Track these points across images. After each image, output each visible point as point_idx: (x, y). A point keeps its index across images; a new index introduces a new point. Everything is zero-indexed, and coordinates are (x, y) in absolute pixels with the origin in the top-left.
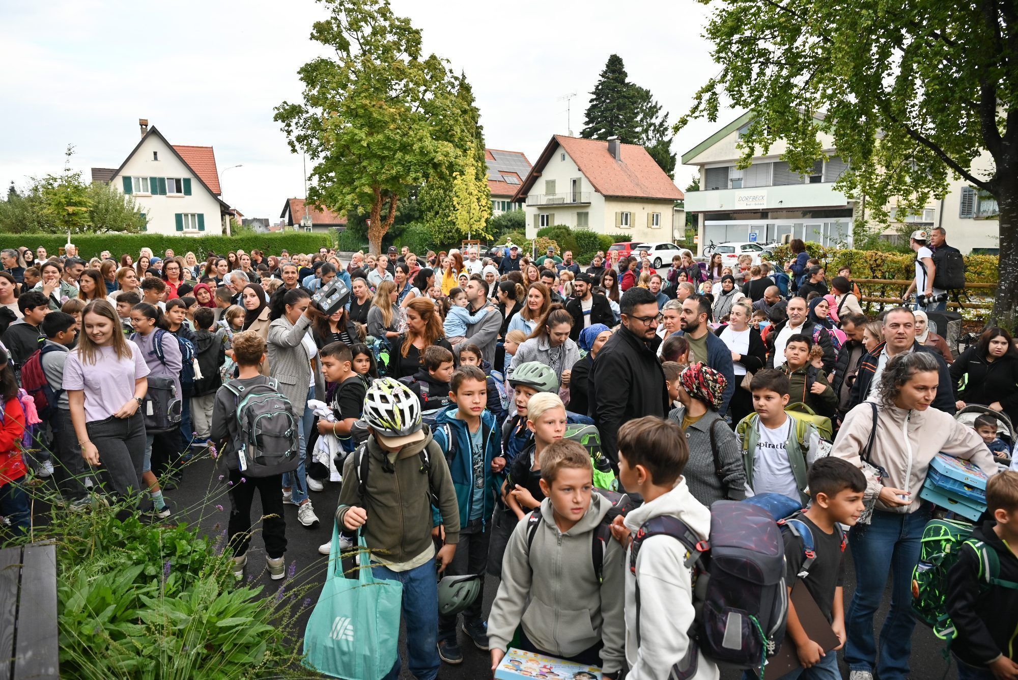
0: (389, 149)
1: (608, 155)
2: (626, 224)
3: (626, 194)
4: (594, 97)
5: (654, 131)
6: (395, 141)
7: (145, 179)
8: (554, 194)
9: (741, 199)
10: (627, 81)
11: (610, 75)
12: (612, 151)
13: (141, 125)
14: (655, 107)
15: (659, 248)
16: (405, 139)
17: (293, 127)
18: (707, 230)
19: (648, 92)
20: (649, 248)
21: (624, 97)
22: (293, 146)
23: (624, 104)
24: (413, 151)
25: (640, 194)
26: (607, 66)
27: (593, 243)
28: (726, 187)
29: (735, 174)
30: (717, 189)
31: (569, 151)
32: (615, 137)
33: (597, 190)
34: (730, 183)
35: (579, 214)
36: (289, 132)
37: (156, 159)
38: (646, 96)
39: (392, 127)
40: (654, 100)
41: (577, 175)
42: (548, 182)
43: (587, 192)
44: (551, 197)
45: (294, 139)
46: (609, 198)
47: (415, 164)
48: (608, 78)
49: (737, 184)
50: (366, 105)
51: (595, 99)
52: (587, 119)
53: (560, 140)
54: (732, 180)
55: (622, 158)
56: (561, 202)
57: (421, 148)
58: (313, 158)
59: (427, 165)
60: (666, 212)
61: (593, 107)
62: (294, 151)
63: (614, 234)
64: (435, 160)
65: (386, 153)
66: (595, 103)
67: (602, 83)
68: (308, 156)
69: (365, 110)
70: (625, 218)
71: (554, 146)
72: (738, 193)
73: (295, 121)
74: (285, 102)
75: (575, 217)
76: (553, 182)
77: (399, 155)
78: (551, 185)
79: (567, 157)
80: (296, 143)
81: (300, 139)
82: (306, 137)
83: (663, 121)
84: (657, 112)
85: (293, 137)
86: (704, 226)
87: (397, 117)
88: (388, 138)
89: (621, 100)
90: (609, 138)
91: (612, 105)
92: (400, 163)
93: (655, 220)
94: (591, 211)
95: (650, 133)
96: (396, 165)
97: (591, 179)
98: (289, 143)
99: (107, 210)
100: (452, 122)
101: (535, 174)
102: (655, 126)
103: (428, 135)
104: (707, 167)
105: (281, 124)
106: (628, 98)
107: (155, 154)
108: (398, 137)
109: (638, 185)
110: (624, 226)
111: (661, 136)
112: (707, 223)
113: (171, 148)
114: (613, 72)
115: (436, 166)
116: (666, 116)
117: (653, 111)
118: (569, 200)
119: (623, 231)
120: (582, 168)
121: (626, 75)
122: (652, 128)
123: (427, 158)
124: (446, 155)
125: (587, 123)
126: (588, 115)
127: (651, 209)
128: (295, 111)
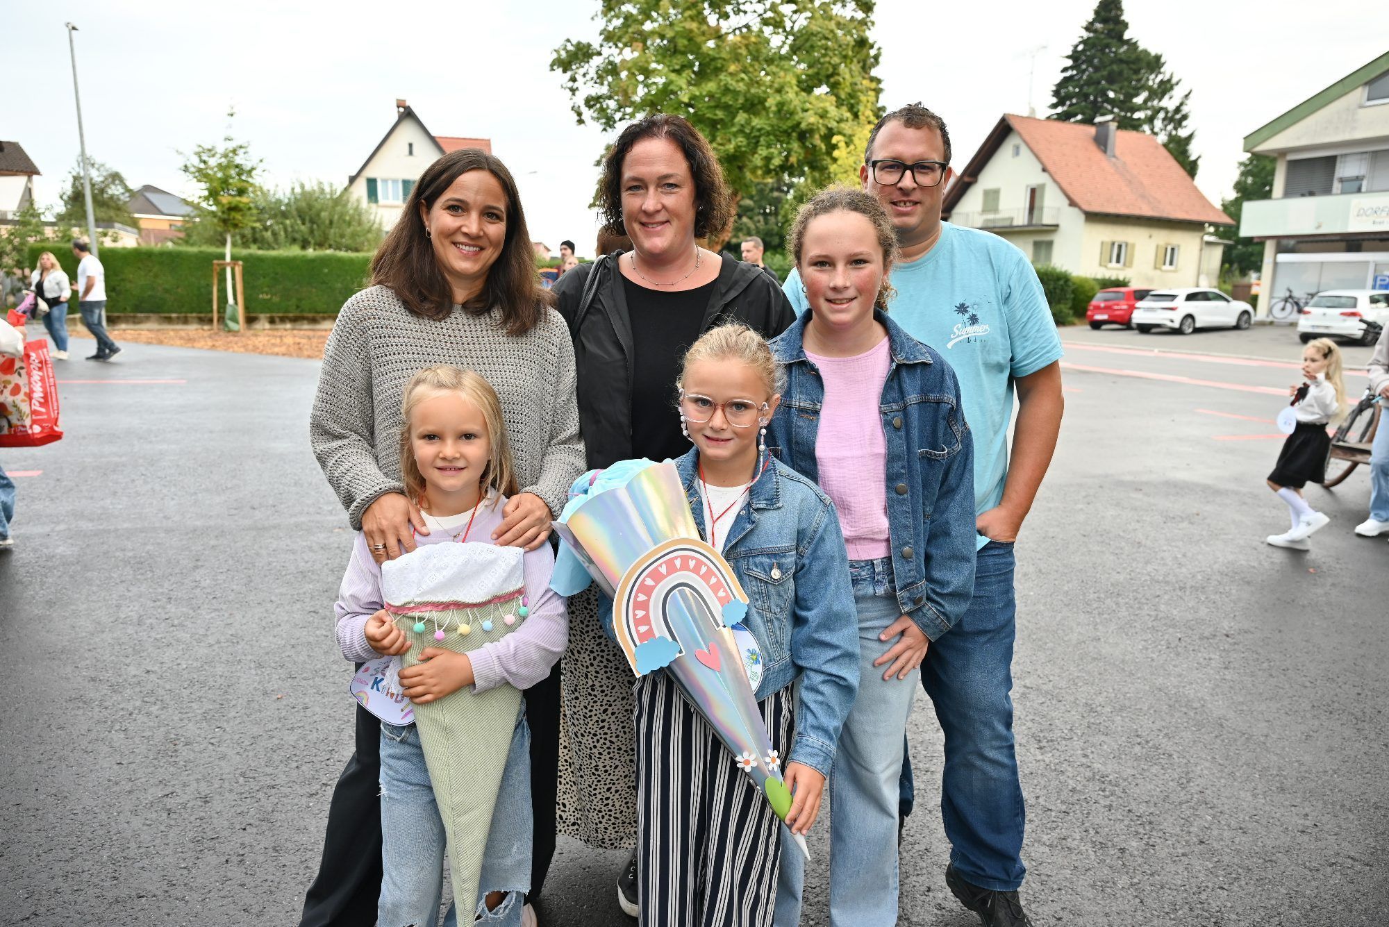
0: (726, 107)
1: (1093, 148)
2: (1118, 261)
3: (1123, 210)
4: (1070, 63)
5: (1164, 120)
6: (736, 93)
7: (395, 181)
8: (996, 210)
9: (1361, 213)
10: (1126, 36)
11: (1099, 26)
12: (1102, 142)
13: (398, 107)
14: (1169, 81)
15: (1191, 297)
16: (753, 91)
17: (579, 83)
18: (1280, 270)
19: (1158, 58)
20: (1173, 297)
21: (1121, 61)
22: (579, 114)
23: (1121, 73)
24: (766, 109)
25: (1147, 211)
26: (1097, 12)
27: (1062, 290)
28: (1327, 190)
29: (1346, 170)
30: (1312, 194)
31: (1027, 138)
32: (1109, 117)
33: (1073, 203)
34: (1337, 186)
35: (1037, 245)
36: (573, 91)
37: (411, 153)
38: (1155, 63)
39: (732, 68)
40: (1166, 72)
41: (1039, 178)
42: (987, 193)
43: (1053, 207)
44: (991, 216)
45: (581, 103)
46: (1093, 217)
47: (768, 134)
48: (1095, 31)
49: (1355, 186)
50: (691, 31)
51: (1072, 68)
52: (1055, 100)
53: (1014, 124)
54: (1341, 180)
55: (1117, 152)
56: (1007, 223)
57: (781, 105)
58: (605, 130)
59: (789, 135)
60: (1188, 244)
61: (1066, 80)
62: (581, 122)
63: (1099, 276)
64: (803, 126)
65: (720, 114)
66: (1068, 74)
67: (1084, 42)
68: (598, 126)
69: (690, 40)
70: (1119, 253)
71: (1003, 131)
72: (1356, 201)
73: (581, 71)
74: (568, 41)
75: (1030, 249)
76: (996, 192)
77: (741, 117)
78: (992, 197)
79: (1024, 149)
80: (584, 109)
81: (591, 102)
82: (598, 99)
83: (1182, 104)
84: (1171, 88)
85: (580, 99)
86: (1276, 264)
87: (743, 51)
88: (727, 90)
89: (1115, 67)
90: (1098, 119)
91: (1098, 75)
92: (741, 131)
93: (1169, 256)
94: (1058, 240)
95: (1158, 124)
96: (735, 134)
97: (1065, 185)
98: (573, 108)
99: (331, 222)
100: (836, 60)
101: (966, 179)
102: (1167, 112)
103: (794, 82)
104: (1291, 157)
105: (561, 77)
106: (1127, 63)
107: (411, 145)
108: (741, 87)
109: (1143, 196)
110: (1114, 264)
111: (1175, 128)
112: (1282, 258)
113: (433, 140)
114: (1104, 21)
115: (803, 136)
116: (1187, 96)
117: (1166, 87)
118: (1021, 219)
119: (1113, 272)
120: (1049, 167)
121: (1125, 26)
122: (1162, 115)
123: (789, 123)
124: (823, 115)
125: (1054, 106)
126: (1056, 93)
127: (1163, 237)
128: (581, 53)
